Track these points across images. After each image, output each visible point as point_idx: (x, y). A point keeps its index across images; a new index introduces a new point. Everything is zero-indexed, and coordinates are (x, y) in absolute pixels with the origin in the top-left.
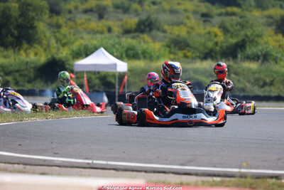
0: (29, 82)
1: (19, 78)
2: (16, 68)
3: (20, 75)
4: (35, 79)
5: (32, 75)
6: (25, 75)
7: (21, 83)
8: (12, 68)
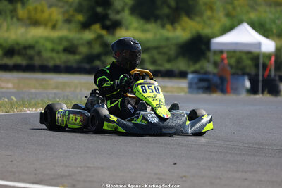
0: (169, 61)
1: (157, 57)
2: (155, 44)
3: (159, 53)
4: (176, 57)
5: (173, 52)
6: (165, 54)
7: (159, 62)
8: (149, 45)
